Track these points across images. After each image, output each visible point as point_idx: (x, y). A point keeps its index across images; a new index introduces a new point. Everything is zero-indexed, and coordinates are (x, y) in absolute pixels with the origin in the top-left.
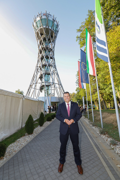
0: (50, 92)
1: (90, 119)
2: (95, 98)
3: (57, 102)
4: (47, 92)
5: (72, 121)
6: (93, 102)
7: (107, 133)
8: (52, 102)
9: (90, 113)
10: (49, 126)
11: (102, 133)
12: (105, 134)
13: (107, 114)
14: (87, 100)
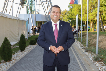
0: (34, 8)
1: (84, 43)
2: (91, 17)
3: (44, 22)
4: (31, 8)
5: (61, 48)
6: (89, 22)
7: (102, 60)
8: (36, 22)
9: (84, 35)
10: (32, 51)
11: (96, 60)
12: (99, 61)
13: (104, 37)
14: (81, 19)
